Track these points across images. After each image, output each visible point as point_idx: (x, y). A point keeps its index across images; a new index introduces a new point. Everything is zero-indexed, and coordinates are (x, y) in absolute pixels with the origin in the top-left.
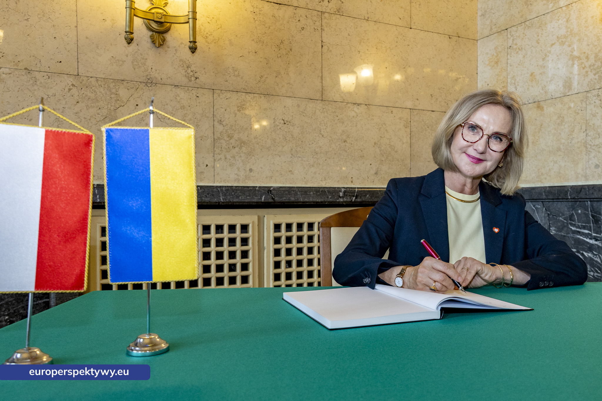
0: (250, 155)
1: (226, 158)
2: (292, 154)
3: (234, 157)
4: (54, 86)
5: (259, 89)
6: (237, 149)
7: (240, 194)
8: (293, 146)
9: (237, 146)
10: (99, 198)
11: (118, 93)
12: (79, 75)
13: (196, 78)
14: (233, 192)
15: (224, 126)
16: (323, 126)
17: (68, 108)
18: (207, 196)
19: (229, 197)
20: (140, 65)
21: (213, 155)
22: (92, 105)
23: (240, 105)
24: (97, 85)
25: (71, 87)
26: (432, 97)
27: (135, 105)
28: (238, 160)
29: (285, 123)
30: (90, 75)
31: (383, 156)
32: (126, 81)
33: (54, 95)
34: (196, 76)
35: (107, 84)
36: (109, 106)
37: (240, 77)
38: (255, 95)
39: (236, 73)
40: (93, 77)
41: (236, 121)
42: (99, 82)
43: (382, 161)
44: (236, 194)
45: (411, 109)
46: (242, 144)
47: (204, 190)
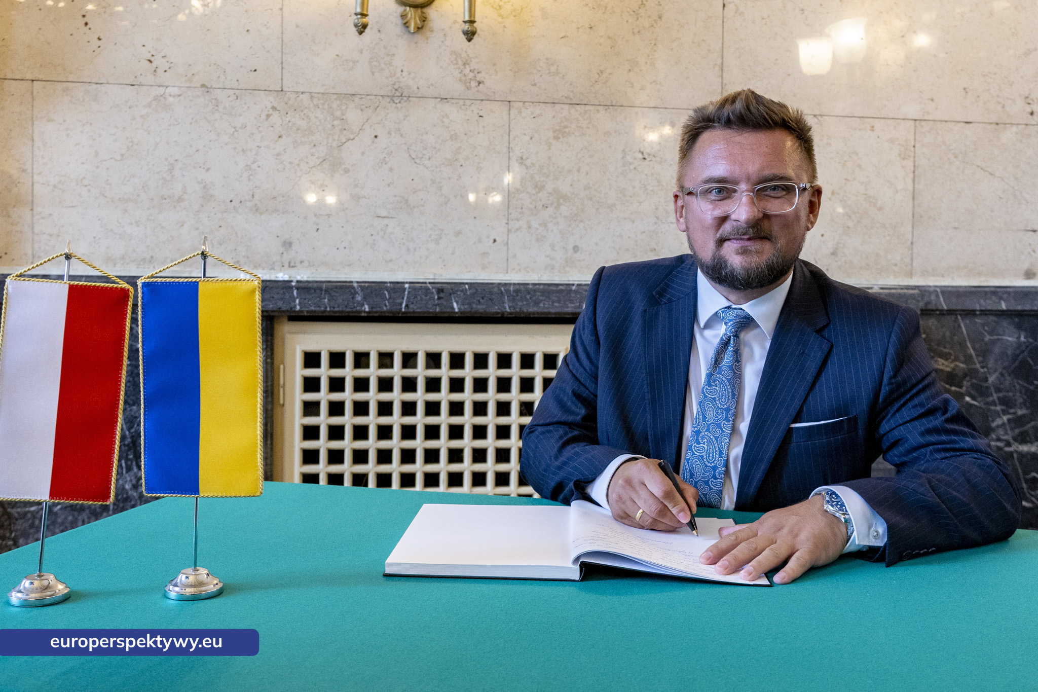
0: (575, 221)
1: (530, 227)
2: (658, 218)
3: (544, 225)
4: (244, 112)
5: (596, 97)
6: (551, 210)
7: (541, 298)
8: (659, 202)
9: (552, 204)
10: (300, 304)
11: (344, 117)
12: (285, 89)
13: (479, 83)
14: (529, 293)
15: (527, 168)
17: (265, 147)
18: (482, 301)
19: (520, 303)
20: (383, 66)
21: (506, 221)
22: (303, 139)
23: (558, 128)
24: (312, 105)
25: (271, 112)
26: (967, 92)
27: (373, 137)
28: (552, 231)
29: (644, 159)
30: (300, 89)
31: (850, 217)
32: (359, 96)
33: (244, 126)
34: (478, 79)
35: (327, 103)
36: (330, 140)
37: (561, 75)
38: (588, 107)
39: (553, 69)
40: (305, 92)
41: (550, 158)
42: (315, 101)
43: (848, 227)
44: (534, 298)
45: (915, 120)
46: (561, 201)
47: (475, 291)
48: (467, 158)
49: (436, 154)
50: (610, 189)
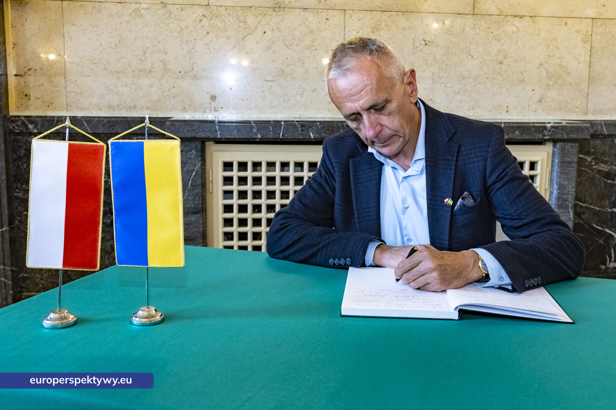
2: (433, 80)
4: (187, 18)
5: (397, 6)
8: (435, 70)
10: (220, 134)
11: (246, 21)
12: (210, 4)
16: (473, 45)
17: (199, 39)
18: (327, 132)
22: (221, 34)
23: (374, 26)
24: (226, 14)
25: (202, 18)
27: (263, 32)
29: (426, 44)
30: (219, 4)
31: (551, 79)
32: (254, 8)
33: (186, 27)
35: (235, 12)
36: (238, 35)
38: (392, 13)
40: (222, 6)
42: (228, 11)
43: (549, 85)
45: (593, 19)
47: (323, 126)
48: (319, 45)
49: (301, 42)
50: (405, 63)
